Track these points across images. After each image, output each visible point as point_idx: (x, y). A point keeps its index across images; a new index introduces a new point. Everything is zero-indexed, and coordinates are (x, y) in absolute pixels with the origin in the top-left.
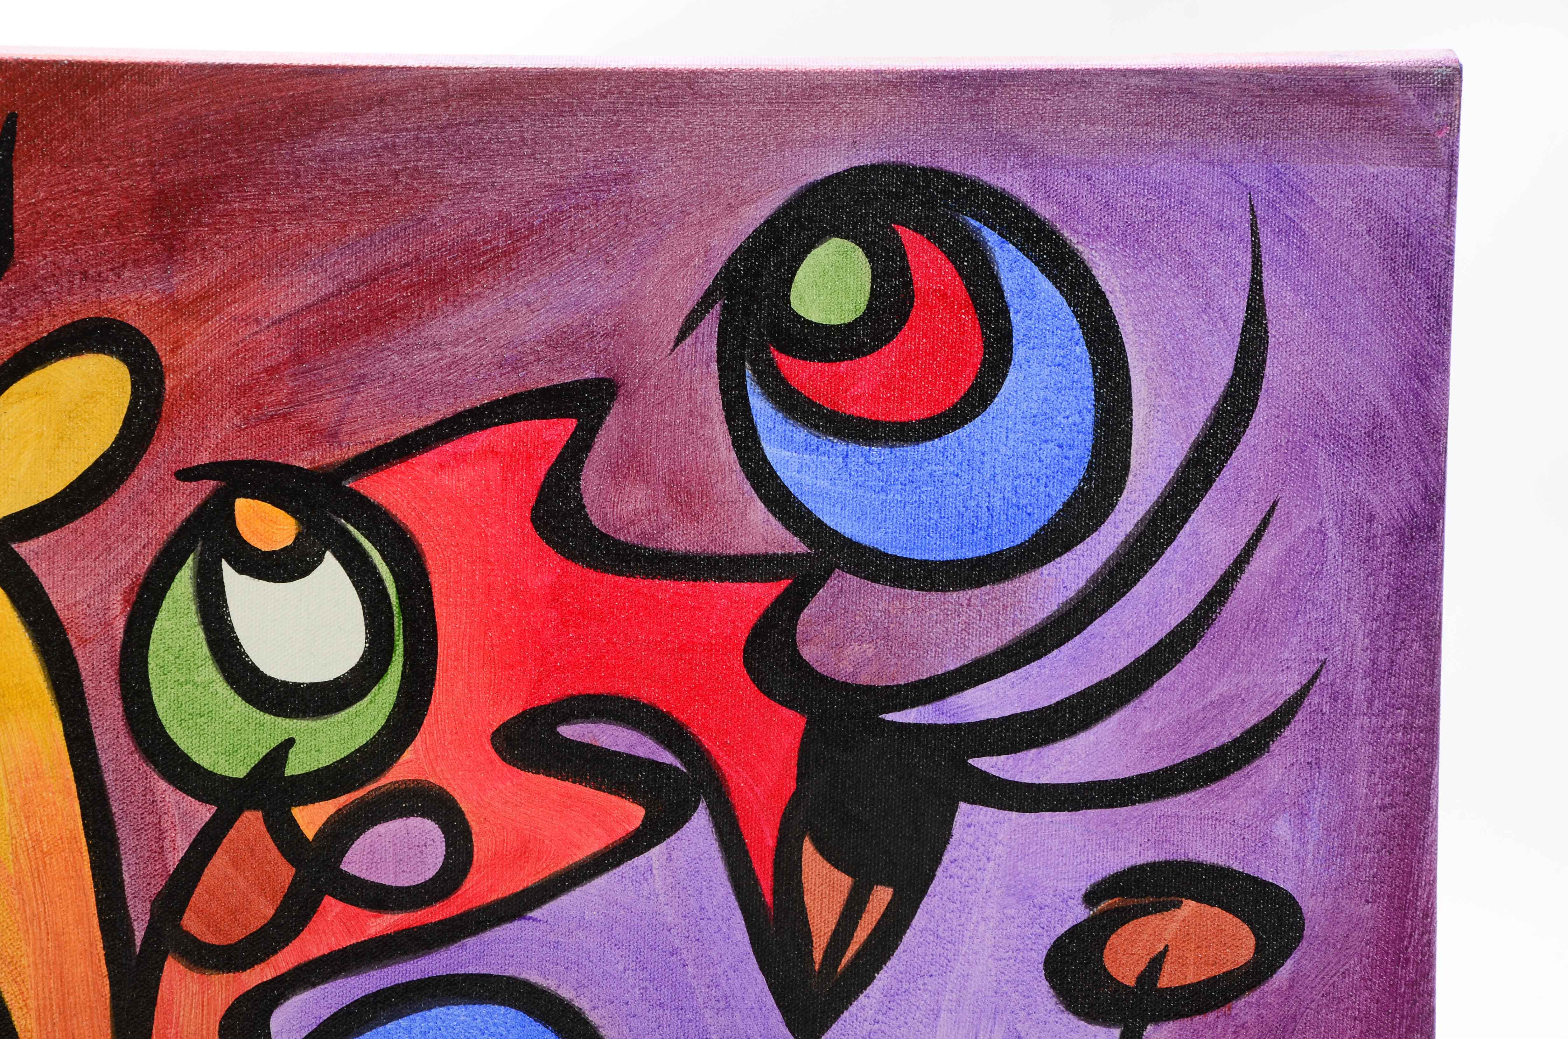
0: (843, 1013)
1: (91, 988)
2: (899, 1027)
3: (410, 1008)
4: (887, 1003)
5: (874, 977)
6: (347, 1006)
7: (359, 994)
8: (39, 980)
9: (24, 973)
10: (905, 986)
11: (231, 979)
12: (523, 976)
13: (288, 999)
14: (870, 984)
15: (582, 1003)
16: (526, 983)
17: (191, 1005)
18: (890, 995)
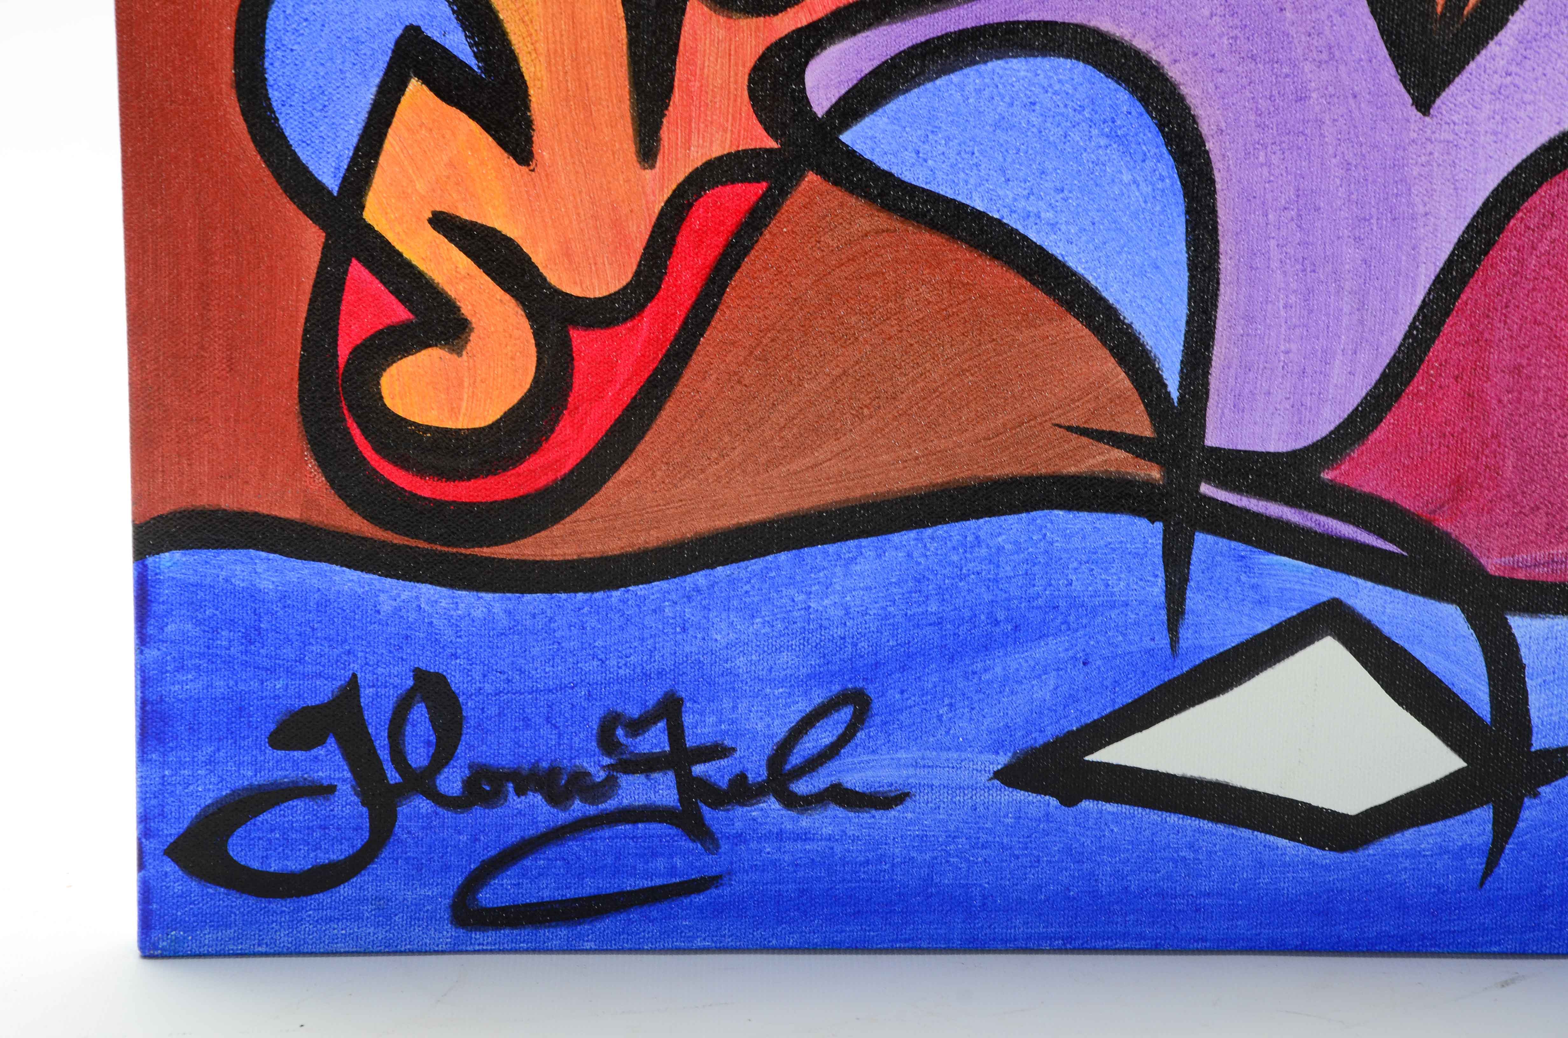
0: (1468, 63)
1: (606, 31)
2: (1536, 80)
3: (963, 62)
4: (1522, 51)
5: (1507, 20)
6: (892, 59)
7: (906, 43)
8: (549, 20)
9: (532, 11)
10: (1545, 30)
11: (762, 25)
12: (1093, 24)
13: (825, 48)
14: (1502, 28)
15: (1160, 56)
16: (1096, 32)
17: (717, 54)
18: (1525, 41)
